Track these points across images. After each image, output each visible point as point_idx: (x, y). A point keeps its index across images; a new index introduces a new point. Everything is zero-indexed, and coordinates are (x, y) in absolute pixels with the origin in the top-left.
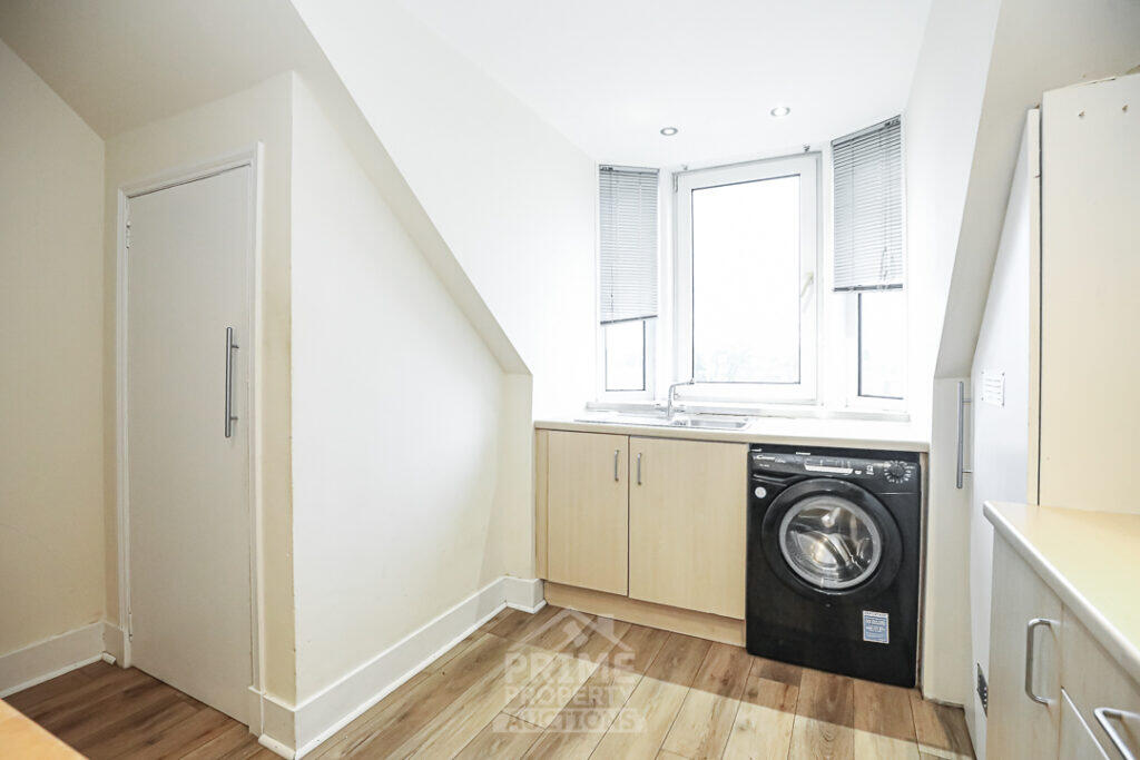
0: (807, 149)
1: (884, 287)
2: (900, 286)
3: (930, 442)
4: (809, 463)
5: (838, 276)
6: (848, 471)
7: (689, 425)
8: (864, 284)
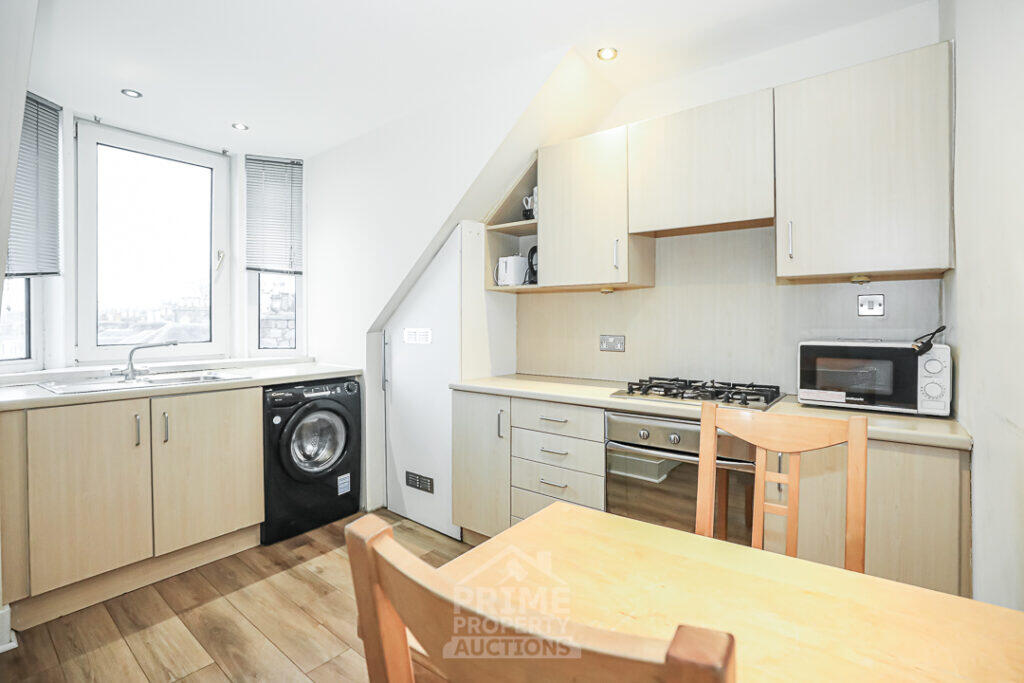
0: (224, 152)
1: (291, 273)
2: (301, 273)
3: (364, 369)
4: (307, 392)
5: (249, 258)
6: (328, 393)
7: (202, 380)
8: (268, 268)
